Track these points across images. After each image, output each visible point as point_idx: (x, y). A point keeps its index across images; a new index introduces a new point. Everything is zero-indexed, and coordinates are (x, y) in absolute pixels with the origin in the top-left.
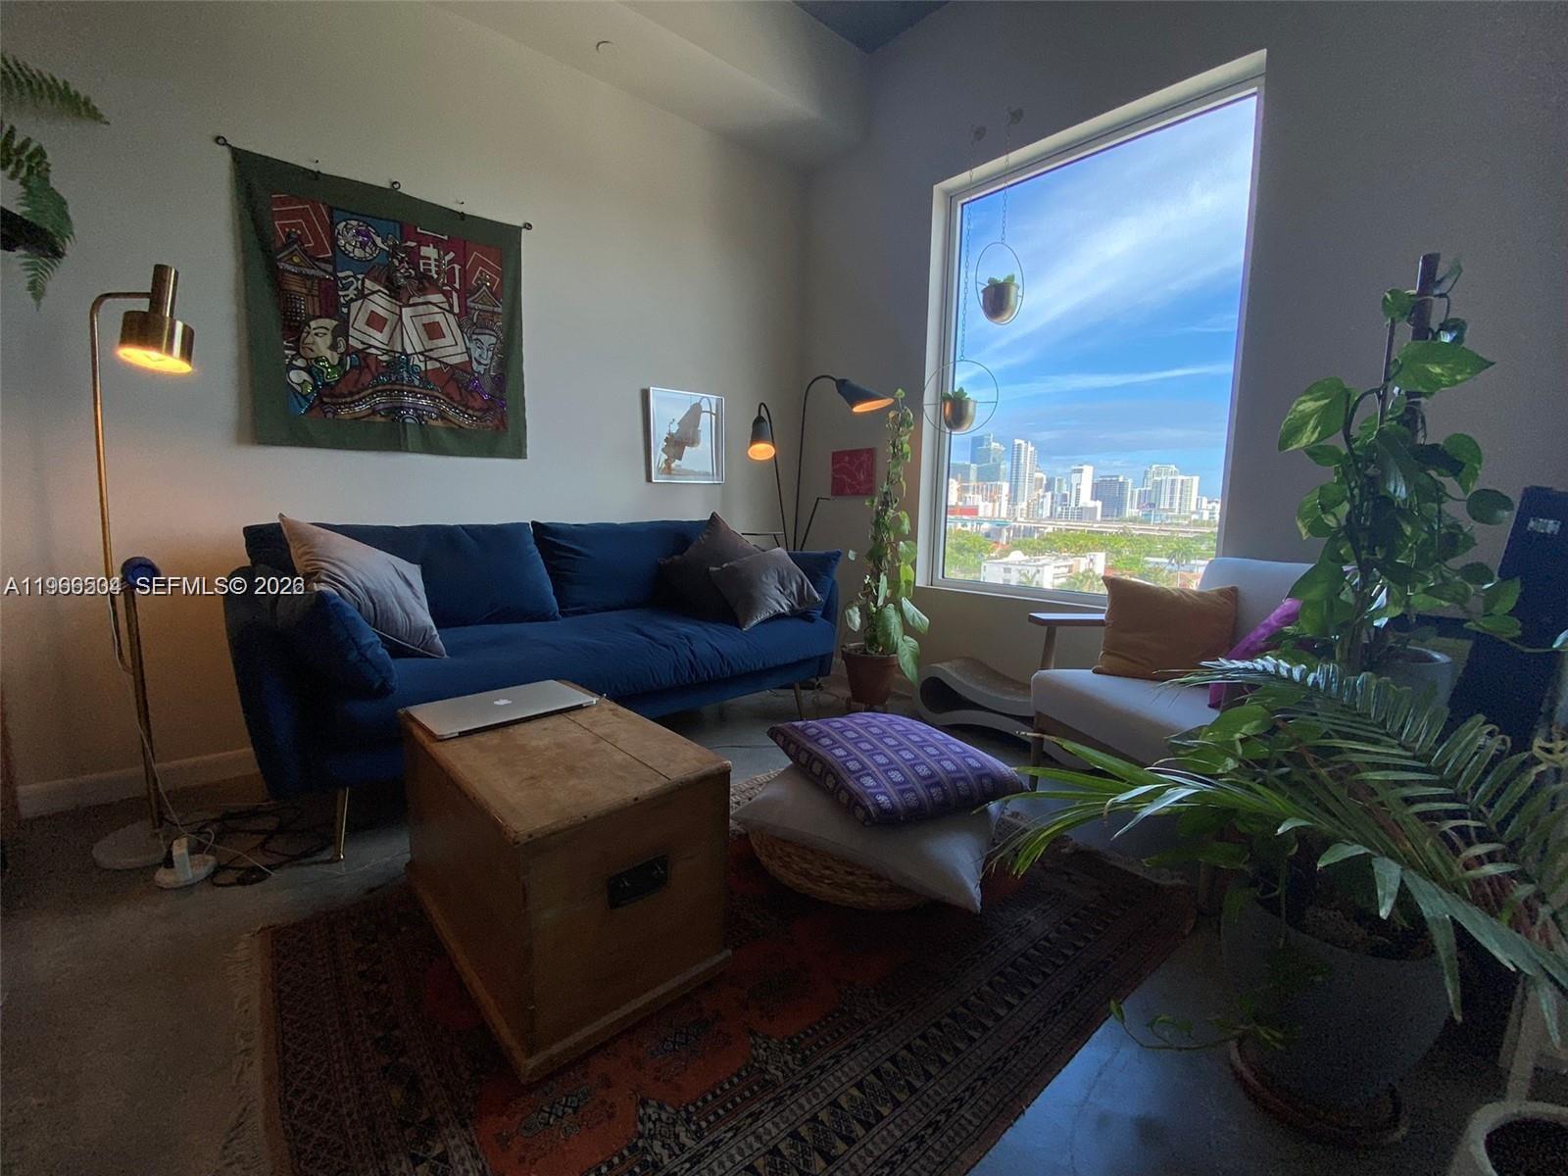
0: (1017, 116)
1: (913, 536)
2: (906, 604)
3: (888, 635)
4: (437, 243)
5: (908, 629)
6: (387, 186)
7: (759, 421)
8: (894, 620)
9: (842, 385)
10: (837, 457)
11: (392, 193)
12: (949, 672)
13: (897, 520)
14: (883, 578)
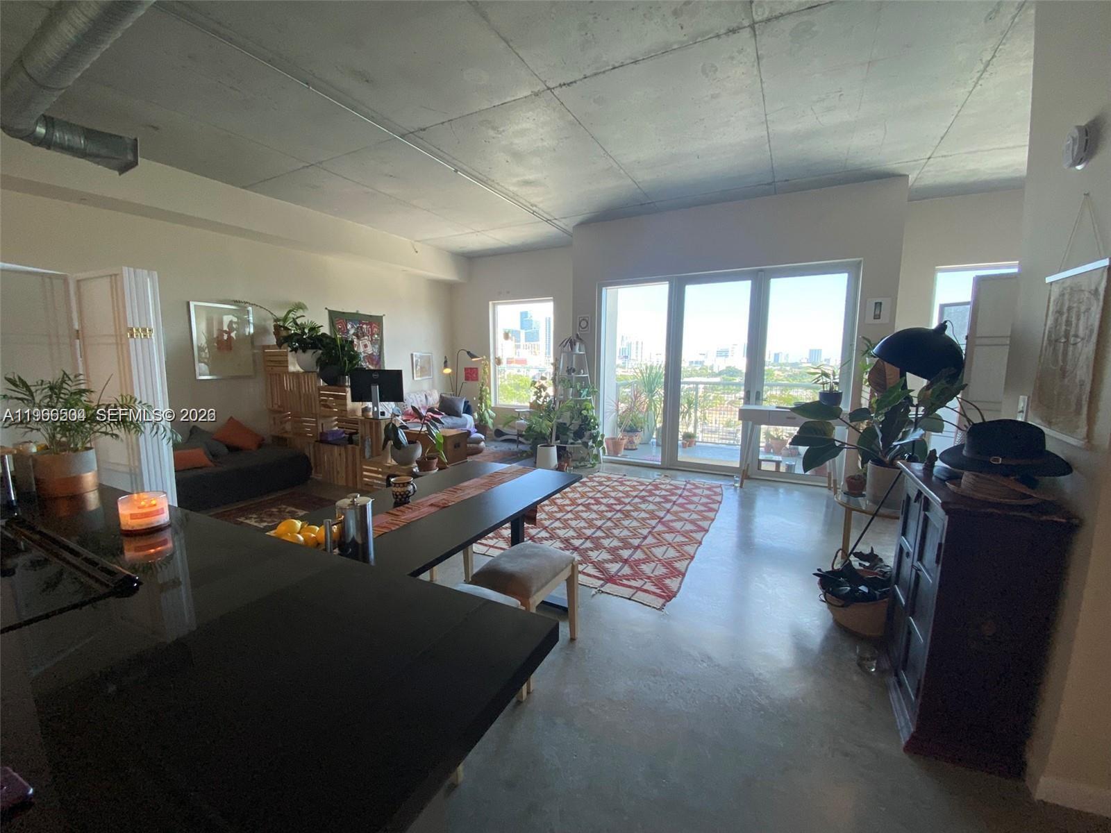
0: (508, 292)
1: (490, 393)
2: (490, 411)
3: (485, 418)
4: (367, 324)
5: (491, 417)
6: (354, 311)
7: (446, 362)
8: (487, 415)
9: (468, 353)
10: (466, 369)
11: (357, 314)
12: (500, 427)
13: (486, 390)
14: (483, 404)
